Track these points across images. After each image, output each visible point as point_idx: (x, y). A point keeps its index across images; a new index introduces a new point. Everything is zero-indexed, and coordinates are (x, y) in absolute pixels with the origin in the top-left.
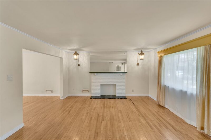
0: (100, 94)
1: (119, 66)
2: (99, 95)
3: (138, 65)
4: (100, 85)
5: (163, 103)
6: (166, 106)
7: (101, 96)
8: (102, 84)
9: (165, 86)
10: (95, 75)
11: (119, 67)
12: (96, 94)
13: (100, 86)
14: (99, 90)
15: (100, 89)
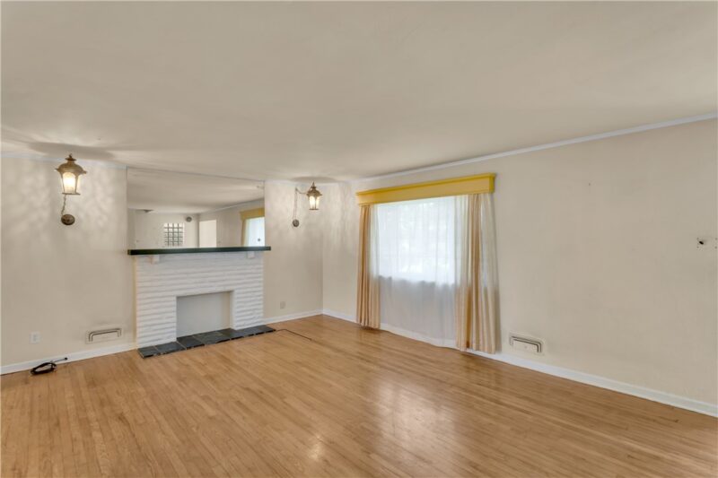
0: (175, 334)
1: (176, 226)
2: (168, 337)
3: (296, 224)
4: (175, 298)
5: (377, 321)
6: (384, 327)
7: (180, 339)
8: (181, 293)
9: (380, 278)
10: (151, 262)
11: (176, 230)
12: (160, 337)
13: (175, 303)
14: (169, 320)
15: (174, 314)
